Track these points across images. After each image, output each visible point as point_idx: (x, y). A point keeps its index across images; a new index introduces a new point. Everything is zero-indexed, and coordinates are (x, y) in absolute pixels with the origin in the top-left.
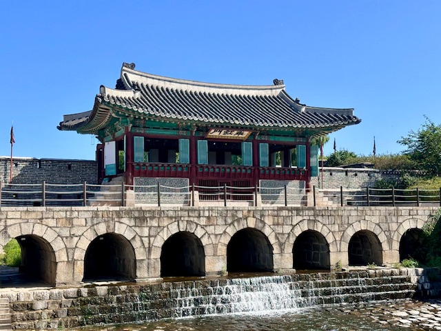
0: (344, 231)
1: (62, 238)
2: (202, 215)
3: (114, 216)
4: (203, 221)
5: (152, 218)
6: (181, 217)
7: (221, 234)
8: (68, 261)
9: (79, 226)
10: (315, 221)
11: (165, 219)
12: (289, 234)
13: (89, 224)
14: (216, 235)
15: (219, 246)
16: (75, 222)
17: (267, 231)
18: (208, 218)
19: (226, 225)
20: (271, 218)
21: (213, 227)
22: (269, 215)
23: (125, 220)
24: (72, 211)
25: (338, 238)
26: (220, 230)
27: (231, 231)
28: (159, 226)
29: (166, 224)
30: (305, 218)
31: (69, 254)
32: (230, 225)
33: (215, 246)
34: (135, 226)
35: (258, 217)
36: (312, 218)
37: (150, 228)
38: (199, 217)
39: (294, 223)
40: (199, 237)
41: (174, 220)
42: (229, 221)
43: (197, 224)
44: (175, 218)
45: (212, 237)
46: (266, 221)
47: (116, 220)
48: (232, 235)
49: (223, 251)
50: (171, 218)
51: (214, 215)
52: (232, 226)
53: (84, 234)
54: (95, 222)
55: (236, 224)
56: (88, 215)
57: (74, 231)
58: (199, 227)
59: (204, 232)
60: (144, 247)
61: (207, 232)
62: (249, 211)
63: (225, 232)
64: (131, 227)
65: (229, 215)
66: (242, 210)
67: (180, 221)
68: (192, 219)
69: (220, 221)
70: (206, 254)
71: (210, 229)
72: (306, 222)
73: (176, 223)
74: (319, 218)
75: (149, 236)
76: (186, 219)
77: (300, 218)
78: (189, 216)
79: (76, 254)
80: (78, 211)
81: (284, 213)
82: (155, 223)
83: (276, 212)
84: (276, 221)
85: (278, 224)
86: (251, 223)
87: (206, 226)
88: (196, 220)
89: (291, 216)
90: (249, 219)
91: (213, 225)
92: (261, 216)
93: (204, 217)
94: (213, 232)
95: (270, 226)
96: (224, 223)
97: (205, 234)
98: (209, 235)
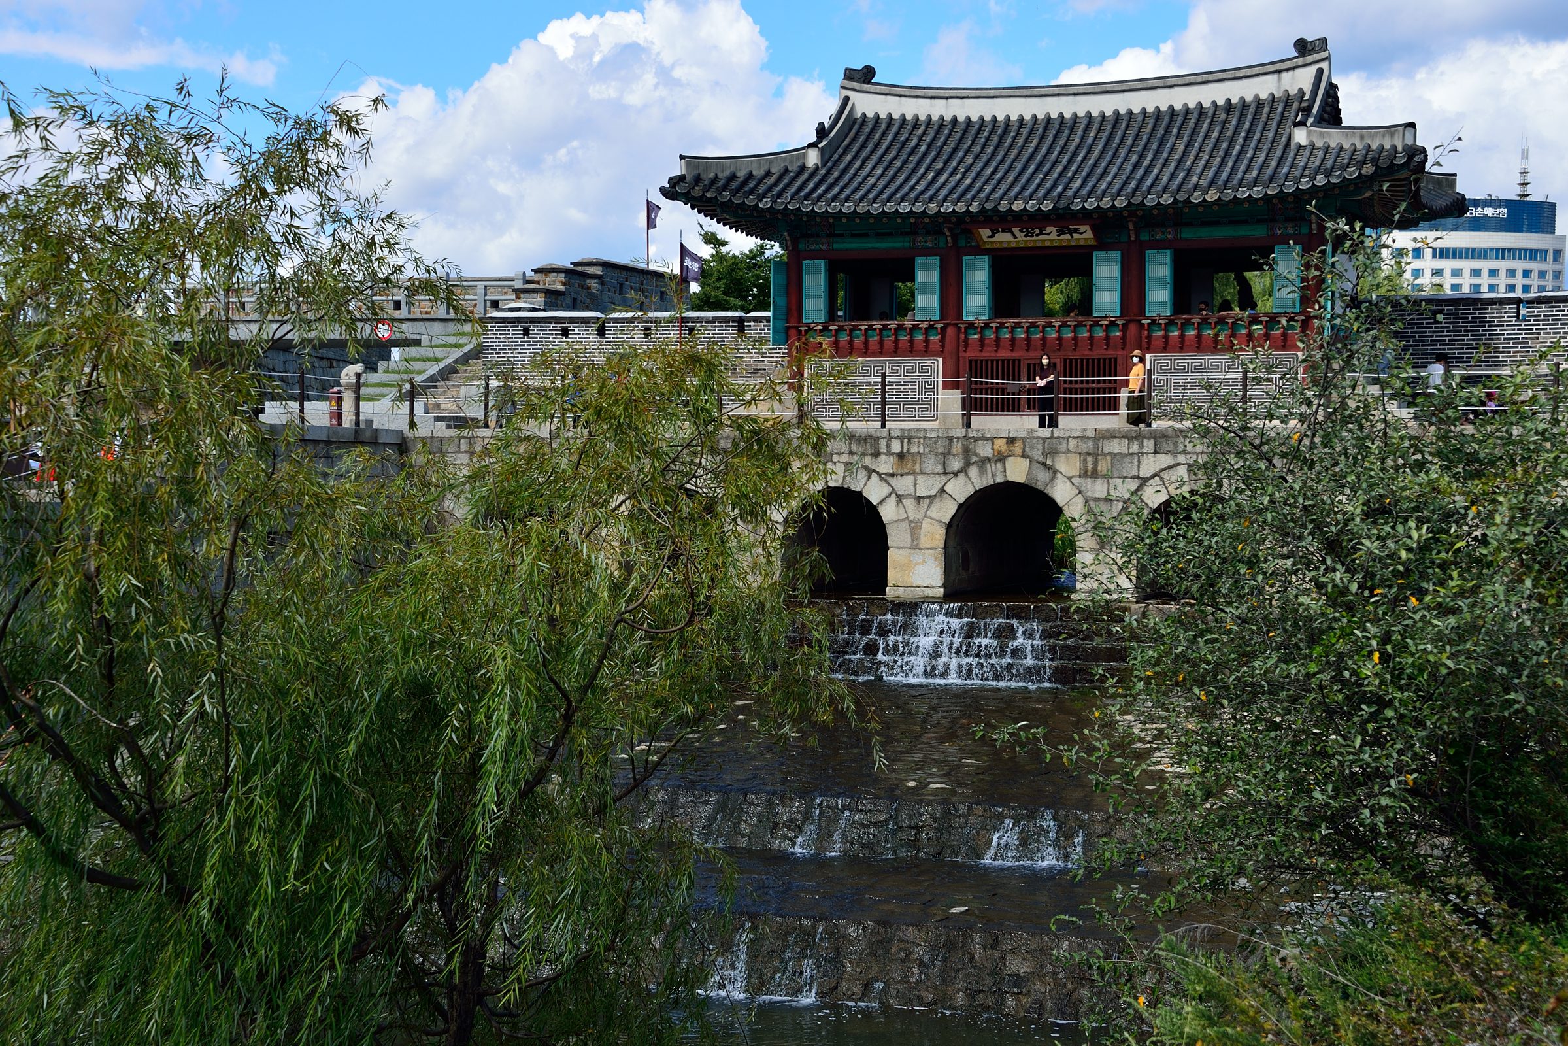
2: (883, 449)
4: (885, 464)
6: (832, 454)
7: (932, 498)
12: (1126, 501)
14: (919, 499)
15: (926, 526)
17: (1061, 493)
18: (901, 456)
19: (945, 473)
20: (1075, 459)
21: (909, 479)
22: (1068, 451)
26: (927, 486)
27: (961, 489)
30: (1181, 459)
32: (956, 474)
33: (914, 527)
35: (1037, 455)
38: (876, 454)
39: (1146, 472)
40: (875, 503)
42: (955, 465)
43: (870, 472)
45: (909, 503)
46: (1061, 467)
48: (961, 501)
49: (934, 535)
51: (914, 450)
52: (961, 476)
55: (973, 471)
58: (875, 477)
59: (886, 490)
61: (893, 491)
62: (1011, 440)
63: (942, 490)
65: (954, 451)
66: (992, 439)
68: (858, 459)
69: (932, 464)
70: (890, 543)
71: (903, 484)
72: (1182, 472)
76: (845, 458)
77: (1165, 460)
78: (852, 453)
81: (1117, 446)
83: (1091, 443)
84: (1090, 466)
85: (1094, 474)
86: (1017, 471)
87: (892, 475)
88: (868, 461)
89: (1139, 454)
90: (1010, 462)
91: (913, 473)
92: (1045, 454)
93: (889, 454)
94: (912, 491)
95: (1070, 478)
96: (939, 469)
97: (890, 495)
98: (900, 498)
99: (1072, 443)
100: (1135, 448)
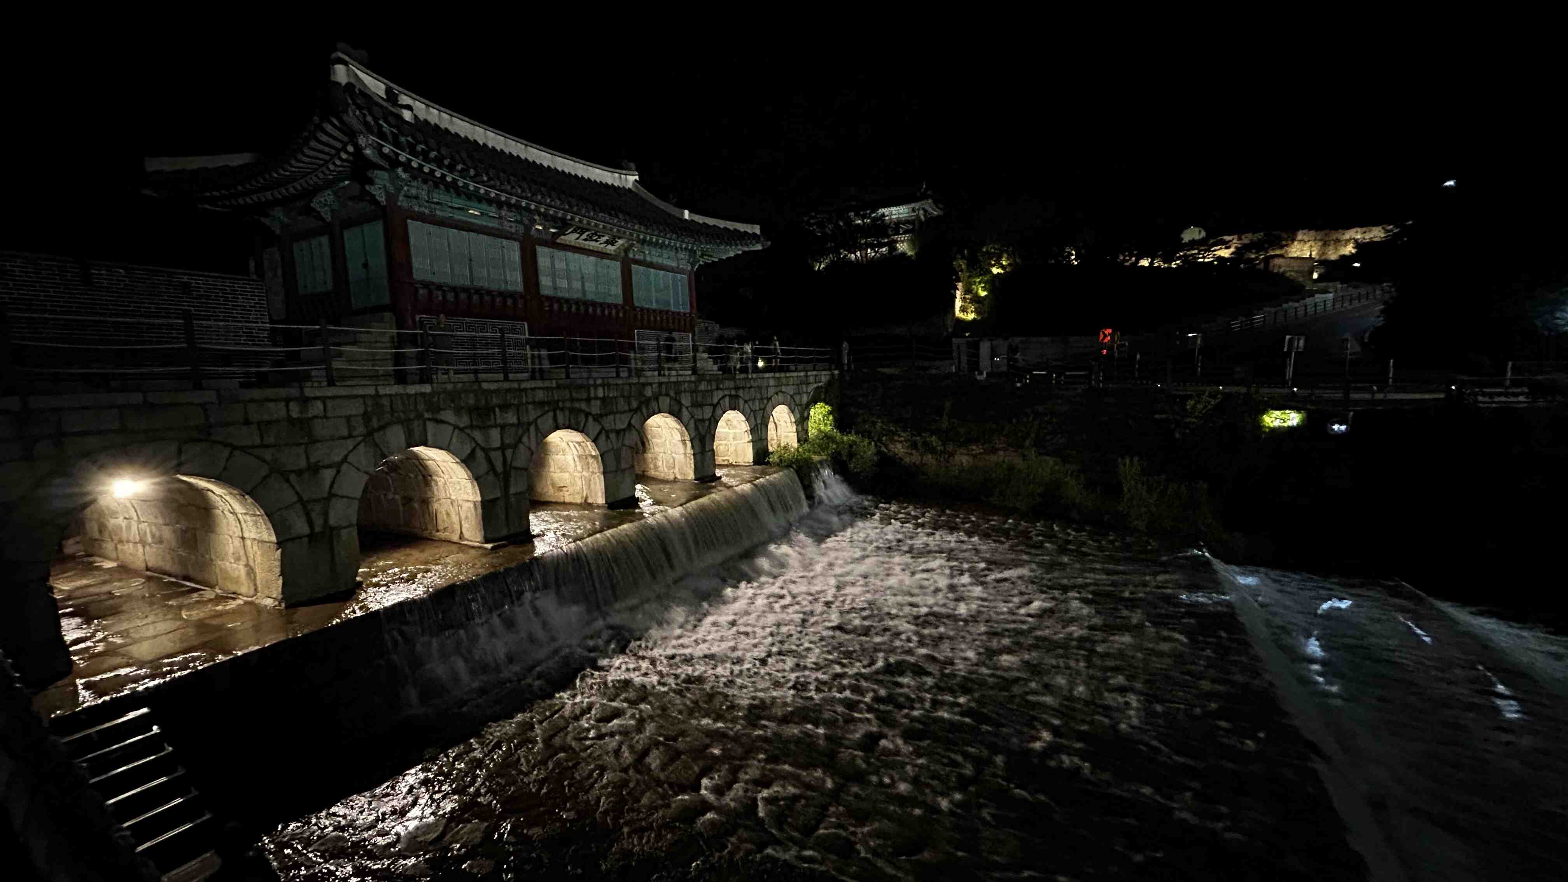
0: (764, 409)
1: (285, 476)
2: (592, 395)
3: (421, 407)
4: (596, 407)
5: (504, 407)
6: (558, 402)
7: (624, 430)
8: (312, 537)
9: (333, 439)
10: (737, 397)
11: (530, 407)
12: (710, 419)
13: (361, 430)
14: (618, 432)
15: (623, 452)
16: (320, 429)
17: (685, 418)
18: (603, 400)
19: (630, 410)
20: (688, 394)
21: (611, 417)
22: (685, 391)
23: (448, 415)
24: (305, 401)
25: (759, 422)
26: (622, 422)
27: (638, 422)
28: (519, 424)
29: (532, 418)
30: (727, 392)
31: (313, 515)
32: (636, 411)
33: (617, 453)
34: (472, 427)
35: (672, 394)
36: (733, 392)
37: (503, 427)
38: (588, 400)
39: (715, 401)
41: (546, 408)
42: (635, 404)
43: (587, 415)
44: (548, 403)
45: (613, 436)
46: (684, 402)
47: (427, 415)
50: (542, 404)
51: (611, 395)
53: (350, 459)
54: (375, 423)
55: (643, 408)
56: (355, 409)
57: (319, 453)
58: (590, 419)
60: (496, 474)
61: (603, 428)
62: (660, 384)
64: (462, 430)
65: (633, 394)
66: (651, 384)
67: (558, 412)
68: (577, 405)
69: (622, 405)
72: (727, 399)
73: (551, 414)
74: (741, 393)
75: (503, 448)
76: (568, 405)
77: (721, 394)
78: (572, 400)
79: (332, 515)
80: (324, 399)
81: (703, 386)
82: (511, 418)
87: (601, 416)
88: (583, 406)
89: (711, 391)
90: (661, 398)
91: (612, 413)
92: (676, 393)
93: (596, 398)
94: (613, 427)
95: (687, 408)
96: (626, 408)
97: (600, 433)
98: (607, 432)
99: (686, 385)
100: (709, 388)
